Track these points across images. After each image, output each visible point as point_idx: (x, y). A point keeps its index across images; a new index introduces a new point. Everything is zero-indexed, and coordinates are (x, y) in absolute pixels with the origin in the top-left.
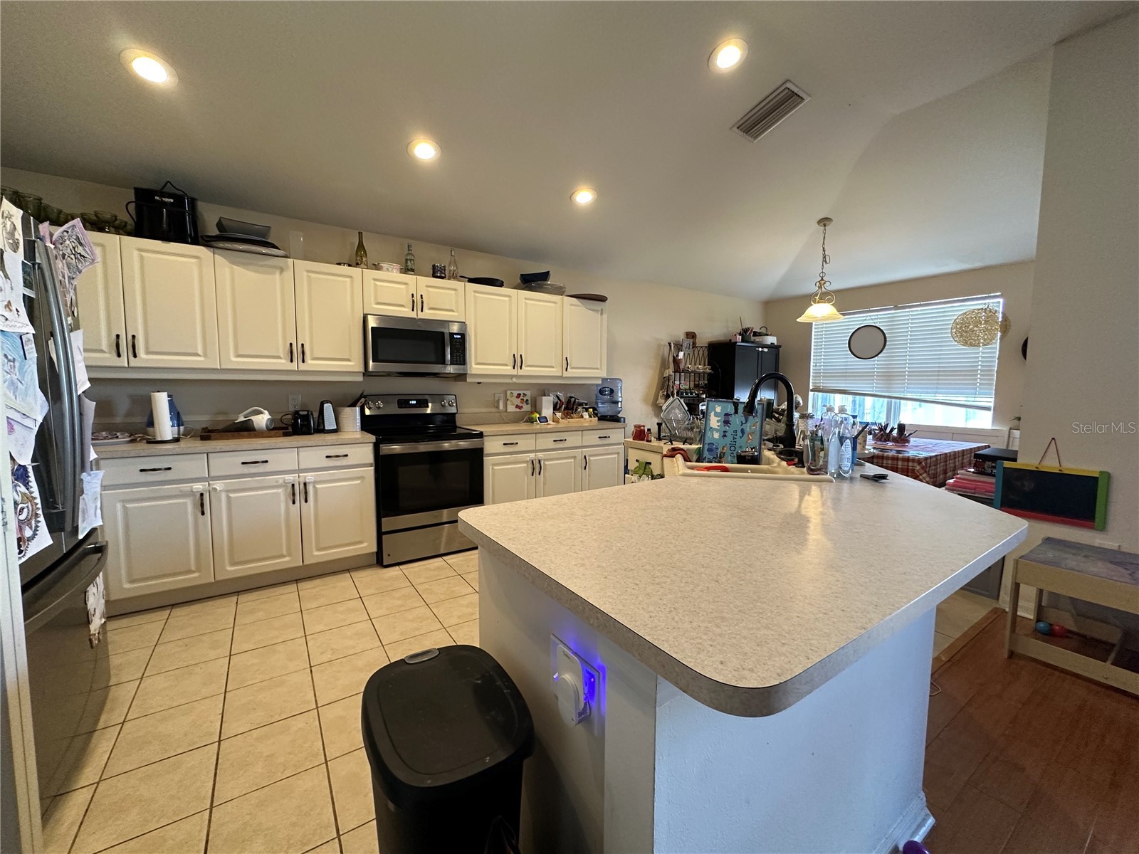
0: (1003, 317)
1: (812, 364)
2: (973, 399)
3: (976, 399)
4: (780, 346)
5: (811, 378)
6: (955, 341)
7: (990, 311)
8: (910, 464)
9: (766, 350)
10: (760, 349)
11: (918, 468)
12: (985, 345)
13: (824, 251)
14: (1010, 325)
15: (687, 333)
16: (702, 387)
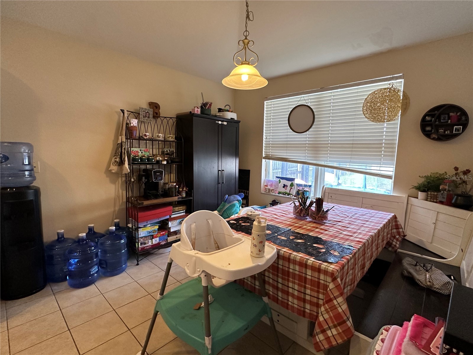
0: (404, 95)
1: (264, 137)
2: (378, 168)
3: (381, 169)
4: (239, 122)
5: (264, 148)
6: (366, 117)
7: (394, 91)
8: (322, 277)
9: (225, 123)
10: (220, 122)
11: (331, 286)
12: (389, 121)
13: (247, 6)
14: (409, 103)
15: (149, 103)
16: (167, 154)
